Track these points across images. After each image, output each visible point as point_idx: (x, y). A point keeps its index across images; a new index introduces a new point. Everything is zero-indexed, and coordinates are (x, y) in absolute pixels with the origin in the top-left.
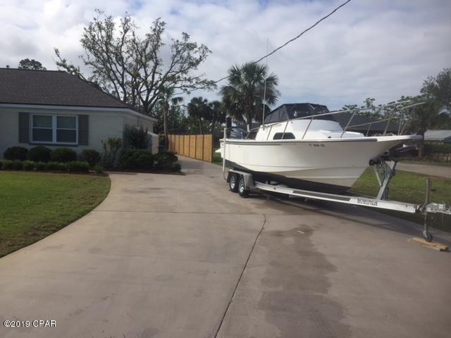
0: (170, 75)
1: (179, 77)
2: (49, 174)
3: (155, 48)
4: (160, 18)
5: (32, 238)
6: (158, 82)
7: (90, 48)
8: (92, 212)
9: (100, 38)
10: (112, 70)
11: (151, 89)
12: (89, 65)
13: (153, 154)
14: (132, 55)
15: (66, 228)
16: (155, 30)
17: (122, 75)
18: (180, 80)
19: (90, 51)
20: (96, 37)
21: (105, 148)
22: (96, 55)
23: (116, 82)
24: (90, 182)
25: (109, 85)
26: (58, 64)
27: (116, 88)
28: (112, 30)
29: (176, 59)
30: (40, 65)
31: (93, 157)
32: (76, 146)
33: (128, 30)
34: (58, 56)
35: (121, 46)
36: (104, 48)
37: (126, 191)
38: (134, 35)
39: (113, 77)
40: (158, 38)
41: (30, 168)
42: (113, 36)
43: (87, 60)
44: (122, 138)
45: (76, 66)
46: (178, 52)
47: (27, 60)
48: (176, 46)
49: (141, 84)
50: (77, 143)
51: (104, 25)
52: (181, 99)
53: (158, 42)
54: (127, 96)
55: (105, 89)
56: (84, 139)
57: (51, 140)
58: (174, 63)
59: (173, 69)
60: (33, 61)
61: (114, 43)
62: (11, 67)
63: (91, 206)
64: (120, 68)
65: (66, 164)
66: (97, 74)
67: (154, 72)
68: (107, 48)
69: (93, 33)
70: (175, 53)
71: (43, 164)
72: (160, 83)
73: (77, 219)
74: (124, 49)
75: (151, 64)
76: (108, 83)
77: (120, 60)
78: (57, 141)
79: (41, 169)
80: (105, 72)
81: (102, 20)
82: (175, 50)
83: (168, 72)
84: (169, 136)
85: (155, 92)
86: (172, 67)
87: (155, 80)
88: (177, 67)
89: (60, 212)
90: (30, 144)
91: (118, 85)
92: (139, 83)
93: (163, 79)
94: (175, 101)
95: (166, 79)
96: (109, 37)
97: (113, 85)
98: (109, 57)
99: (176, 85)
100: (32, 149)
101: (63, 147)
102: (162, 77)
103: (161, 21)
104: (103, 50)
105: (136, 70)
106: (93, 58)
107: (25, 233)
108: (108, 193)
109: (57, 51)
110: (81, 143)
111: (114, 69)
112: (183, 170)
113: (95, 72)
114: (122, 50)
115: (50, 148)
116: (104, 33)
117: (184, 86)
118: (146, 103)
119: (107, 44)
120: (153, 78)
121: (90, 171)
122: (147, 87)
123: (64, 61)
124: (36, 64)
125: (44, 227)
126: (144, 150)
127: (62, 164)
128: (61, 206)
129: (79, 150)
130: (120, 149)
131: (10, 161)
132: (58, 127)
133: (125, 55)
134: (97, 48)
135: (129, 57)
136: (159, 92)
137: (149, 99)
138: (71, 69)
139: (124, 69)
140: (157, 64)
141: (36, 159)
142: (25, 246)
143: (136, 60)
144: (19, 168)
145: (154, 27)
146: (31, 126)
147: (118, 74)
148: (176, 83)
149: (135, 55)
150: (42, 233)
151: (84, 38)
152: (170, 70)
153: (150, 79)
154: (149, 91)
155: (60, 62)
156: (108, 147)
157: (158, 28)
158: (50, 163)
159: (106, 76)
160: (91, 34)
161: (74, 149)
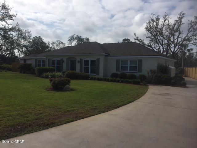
0: (186, 38)
1: (191, 38)
2: (125, 84)
3: (179, 26)
4: (182, 12)
5: (107, 109)
6: (180, 42)
7: (148, 31)
8: (134, 102)
9: (153, 26)
10: (158, 39)
11: (177, 46)
12: (148, 38)
13: (172, 77)
14: (167, 31)
15: (121, 107)
16: (179, 18)
17: (162, 41)
18: (192, 40)
19: (149, 32)
20: (152, 26)
21: (148, 74)
22: (151, 33)
23: (159, 44)
24: (139, 88)
25: (157, 46)
26: (135, 39)
27: (159, 47)
28: (159, 21)
29: (190, 30)
30: (130, 40)
31: (143, 78)
32: (137, 73)
33: (166, 20)
34: (135, 36)
35: (162, 28)
36: (155, 30)
37: (153, 94)
38: (168, 22)
39: (158, 42)
40: (181, 21)
41: (118, 81)
42: (159, 24)
43: (147, 36)
44: (156, 69)
45: (142, 39)
46: (192, 26)
47: (125, 39)
48: (191, 24)
49: (171, 44)
50: (137, 72)
51: (155, 20)
52: (192, 49)
53: (181, 23)
54: (164, 50)
55: (154, 47)
56: (140, 70)
57: (127, 70)
58: (189, 32)
59: (188, 35)
60: (127, 39)
61: (159, 27)
62: (119, 42)
63: (134, 99)
64: (162, 38)
65: (131, 81)
66: (151, 42)
67: (178, 37)
68: (156, 30)
69: (151, 24)
70: (190, 27)
71: (123, 80)
72: (181, 42)
73: (127, 104)
74: (164, 29)
75: (177, 34)
76: (156, 45)
77: (161, 34)
78: (130, 71)
79: (122, 82)
80: (155, 40)
81: (154, 18)
82: (190, 25)
83: (186, 37)
84: (185, 68)
85: (178, 47)
86: (188, 34)
87: (179, 41)
88: (191, 34)
89: (121, 101)
90: (120, 72)
91: (160, 45)
92: (170, 43)
93: (183, 40)
94: (189, 50)
95: (184, 40)
96: (157, 25)
97: (158, 45)
98: (157, 34)
99: (190, 43)
100: (120, 74)
101: (131, 73)
102: (182, 39)
103: (183, 13)
104: (154, 31)
105: (170, 37)
106: (150, 35)
107: (105, 107)
108: (144, 94)
109: (135, 34)
110: (138, 71)
111: (159, 38)
112: (187, 85)
113: (150, 41)
114: (163, 29)
115: (127, 73)
116: (155, 23)
117: (195, 43)
118: (173, 52)
119: (156, 28)
120: (178, 40)
121: (141, 84)
122: (174, 45)
123: (138, 38)
124: (128, 40)
125: (113, 106)
126: (166, 75)
127: (130, 80)
128: (123, 97)
129: (138, 74)
130: (155, 74)
131: (112, 78)
132: (130, 65)
133: (164, 32)
134: (152, 30)
135: (166, 32)
136: (181, 47)
137: (175, 50)
138: (140, 41)
139: (163, 38)
140: (180, 34)
141: (121, 78)
142: (103, 113)
143: (170, 33)
144: (115, 81)
145: (179, 16)
146: (120, 65)
147: (160, 41)
148: (190, 42)
149: (169, 31)
150: (111, 108)
151: (146, 27)
152: (187, 35)
153: (176, 41)
154: (175, 47)
155: (136, 38)
156: (150, 73)
157: (181, 16)
158: (125, 80)
159: (155, 42)
160: (149, 25)
161: (136, 74)
